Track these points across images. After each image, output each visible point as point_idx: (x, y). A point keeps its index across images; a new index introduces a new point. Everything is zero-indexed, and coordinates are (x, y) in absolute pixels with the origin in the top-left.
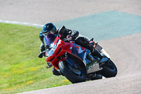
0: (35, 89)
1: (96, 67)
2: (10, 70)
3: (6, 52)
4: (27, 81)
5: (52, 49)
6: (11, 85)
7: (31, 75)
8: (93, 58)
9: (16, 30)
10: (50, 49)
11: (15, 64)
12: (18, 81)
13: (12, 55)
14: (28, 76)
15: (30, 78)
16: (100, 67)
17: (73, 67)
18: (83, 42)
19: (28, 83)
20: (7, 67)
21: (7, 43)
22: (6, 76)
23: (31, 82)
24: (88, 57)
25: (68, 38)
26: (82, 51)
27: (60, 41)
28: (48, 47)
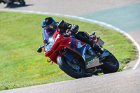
0: (67, 79)
1: (95, 62)
2: (41, 60)
3: (38, 43)
5: (51, 44)
6: (42, 76)
8: (92, 53)
10: (48, 44)
12: (50, 71)
16: (100, 62)
17: (72, 62)
18: (83, 37)
19: (59, 73)
20: (39, 58)
21: (39, 34)
24: (87, 52)
27: (59, 35)
28: (46, 42)
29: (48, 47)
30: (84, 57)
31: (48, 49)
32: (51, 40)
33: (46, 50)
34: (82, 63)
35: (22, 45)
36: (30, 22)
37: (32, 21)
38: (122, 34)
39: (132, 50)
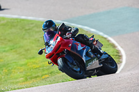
0: (51, 83)
1: (95, 64)
2: (26, 64)
3: (22, 47)
4: (43, 75)
5: (52, 46)
6: (26, 80)
7: (47, 70)
8: (92, 55)
9: (32, 26)
10: (49, 46)
11: (30, 58)
12: (34, 75)
13: (28, 50)
14: (43, 70)
15: (46, 72)
16: (100, 64)
17: (72, 64)
18: (83, 39)
19: (43, 77)
20: (23, 62)
21: (23, 38)
22: (22, 70)
23: (47, 76)
24: (87, 54)
25: (68, 35)
26: (82, 48)
27: (59, 38)
28: (47, 44)
29: (49, 49)
30: (84, 59)
31: (49, 51)
32: (52, 42)
33: (47, 52)
34: (82, 65)
35: (6, 49)
36: (14, 26)
37: (17, 26)
38: (105, 38)
39: (116, 54)
